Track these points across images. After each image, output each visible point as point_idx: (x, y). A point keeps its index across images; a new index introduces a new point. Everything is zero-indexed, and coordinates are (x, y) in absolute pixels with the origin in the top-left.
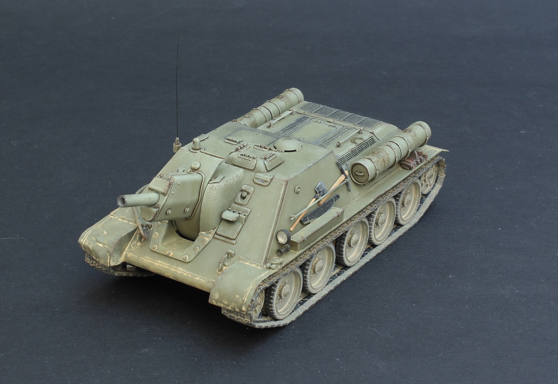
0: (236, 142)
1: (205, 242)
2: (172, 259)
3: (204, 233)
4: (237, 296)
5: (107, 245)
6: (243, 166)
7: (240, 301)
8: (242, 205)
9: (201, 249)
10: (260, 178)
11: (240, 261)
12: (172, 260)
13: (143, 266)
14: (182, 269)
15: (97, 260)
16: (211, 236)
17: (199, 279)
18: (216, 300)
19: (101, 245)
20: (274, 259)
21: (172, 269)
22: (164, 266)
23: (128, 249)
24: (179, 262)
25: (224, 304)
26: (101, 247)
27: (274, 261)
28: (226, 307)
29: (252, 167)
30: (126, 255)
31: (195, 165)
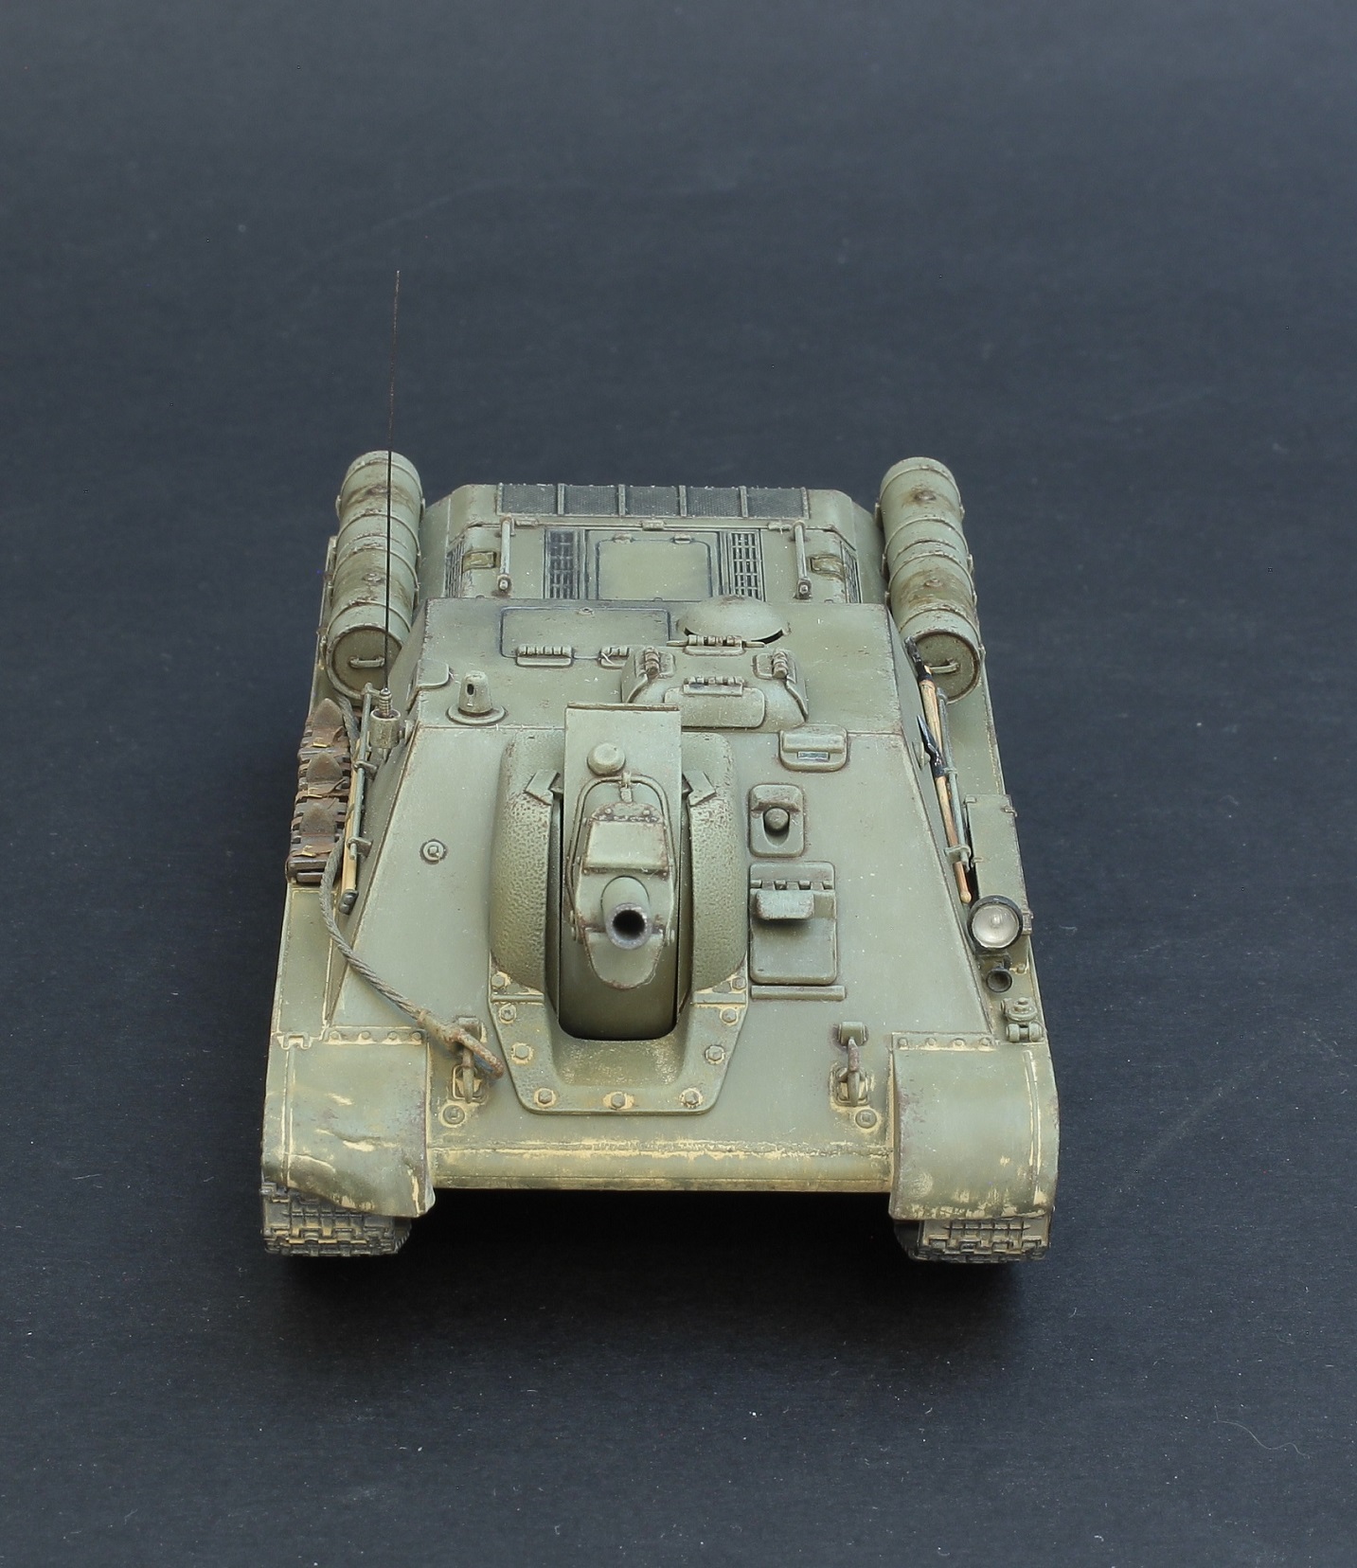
0: (562, 656)
1: (733, 1023)
2: (635, 1119)
3: (709, 991)
4: (1004, 1161)
5: (393, 1140)
6: (716, 724)
7: (1021, 1173)
8: (789, 857)
9: (729, 1053)
10: (806, 747)
11: (902, 1048)
12: (637, 1122)
13: (523, 1179)
14: (693, 1142)
15: (367, 1206)
16: (742, 994)
17: (784, 1155)
18: (923, 1202)
19: (364, 1147)
20: (1020, 1003)
21: (656, 1154)
22: (617, 1153)
23: (434, 1138)
24: (668, 1122)
25: (955, 1205)
26: (369, 1153)
27: (1024, 1010)
28: (964, 1214)
29: (753, 716)
30: (439, 1157)
31: (607, 755)
